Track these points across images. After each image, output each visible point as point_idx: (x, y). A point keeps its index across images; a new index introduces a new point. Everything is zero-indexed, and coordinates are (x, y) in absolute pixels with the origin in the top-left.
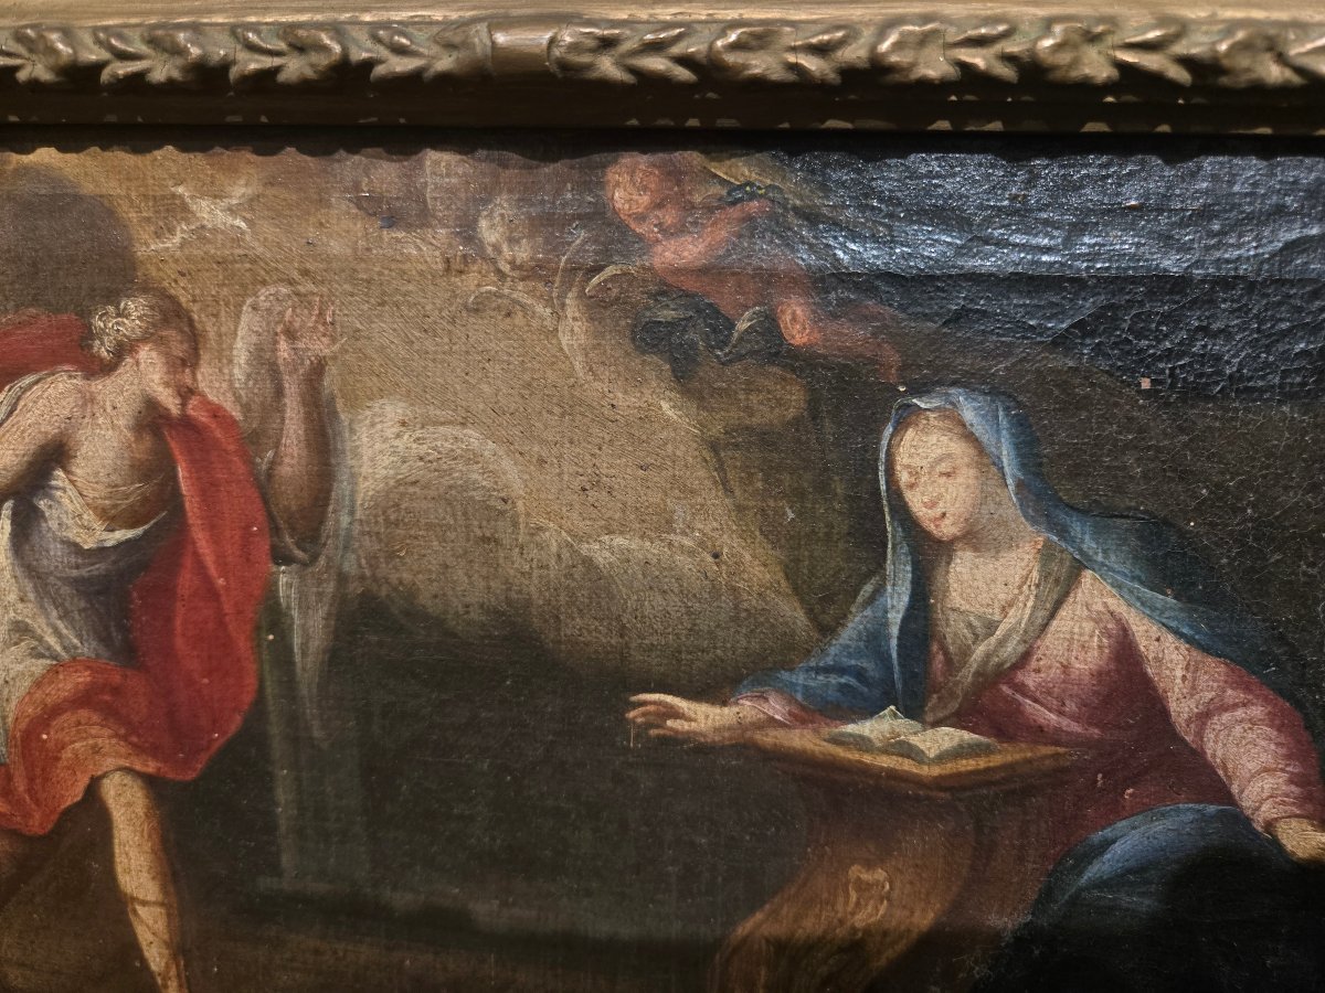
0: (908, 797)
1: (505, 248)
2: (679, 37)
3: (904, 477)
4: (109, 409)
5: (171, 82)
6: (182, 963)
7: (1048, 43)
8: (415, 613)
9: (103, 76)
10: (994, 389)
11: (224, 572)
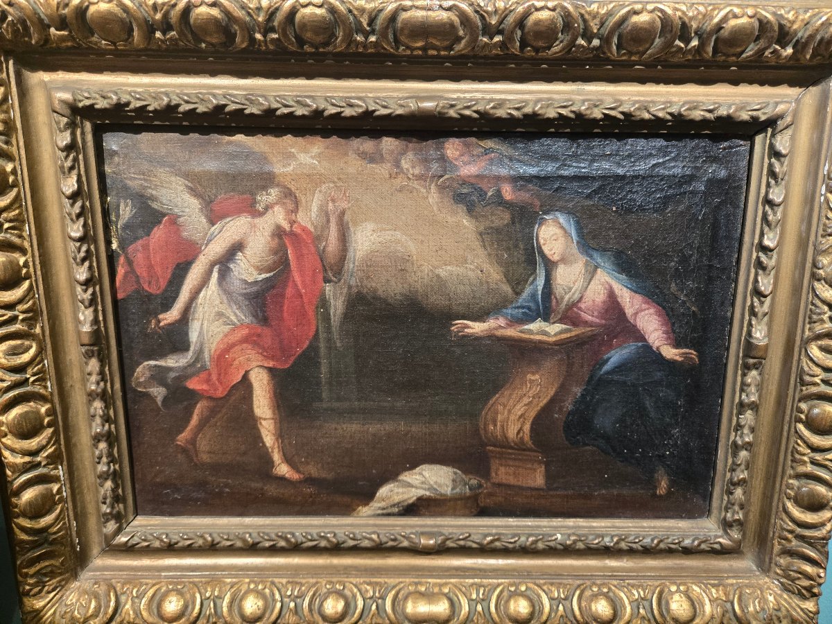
0: (545, 349)
1: (410, 169)
3: (542, 242)
4: (261, 229)
5: (304, 115)
6: (280, 441)
7: (583, 108)
8: (376, 298)
9: (278, 113)
10: (569, 212)
11: (305, 286)
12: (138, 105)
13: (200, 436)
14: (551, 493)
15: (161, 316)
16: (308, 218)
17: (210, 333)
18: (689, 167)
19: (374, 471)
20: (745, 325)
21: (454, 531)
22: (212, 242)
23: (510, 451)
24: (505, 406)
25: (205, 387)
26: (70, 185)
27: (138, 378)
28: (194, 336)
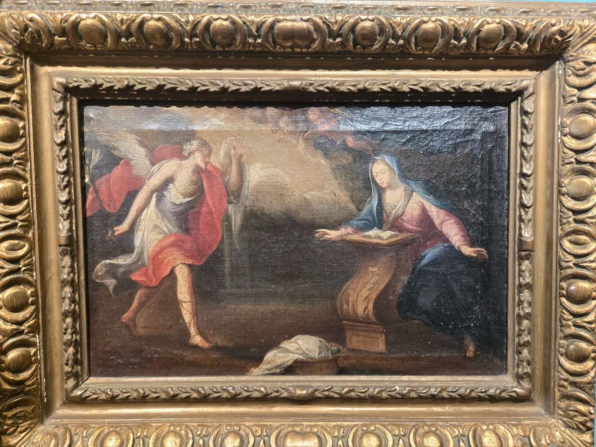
0: (381, 249)
1: (285, 127)
2: (326, 83)
3: (374, 174)
4: (186, 168)
5: (215, 91)
6: (195, 318)
7: (396, 84)
8: (263, 214)
9: (199, 90)
10: (392, 154)
11: (214, 207)
12: (108, 86)
13: (138, 315)
14: (391, 356)
15: (115, 229)
16: (218, 159)
17: (149, 240)
18: (470, 124)
19: (262, 340)
20: (517, 229)
21: (321, 385)
22: (153, 177)
23: (359, 324)
24: (354, 290)
25: (143, 279)
26: (60, 136)
27: (97, 273)
28: (137, 242)
